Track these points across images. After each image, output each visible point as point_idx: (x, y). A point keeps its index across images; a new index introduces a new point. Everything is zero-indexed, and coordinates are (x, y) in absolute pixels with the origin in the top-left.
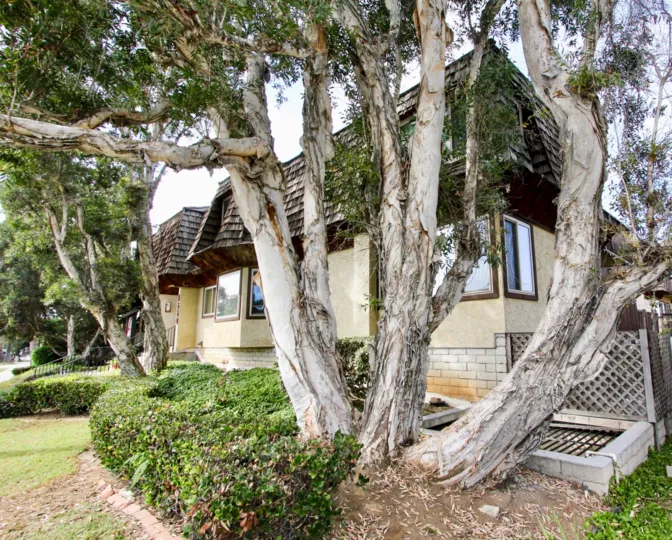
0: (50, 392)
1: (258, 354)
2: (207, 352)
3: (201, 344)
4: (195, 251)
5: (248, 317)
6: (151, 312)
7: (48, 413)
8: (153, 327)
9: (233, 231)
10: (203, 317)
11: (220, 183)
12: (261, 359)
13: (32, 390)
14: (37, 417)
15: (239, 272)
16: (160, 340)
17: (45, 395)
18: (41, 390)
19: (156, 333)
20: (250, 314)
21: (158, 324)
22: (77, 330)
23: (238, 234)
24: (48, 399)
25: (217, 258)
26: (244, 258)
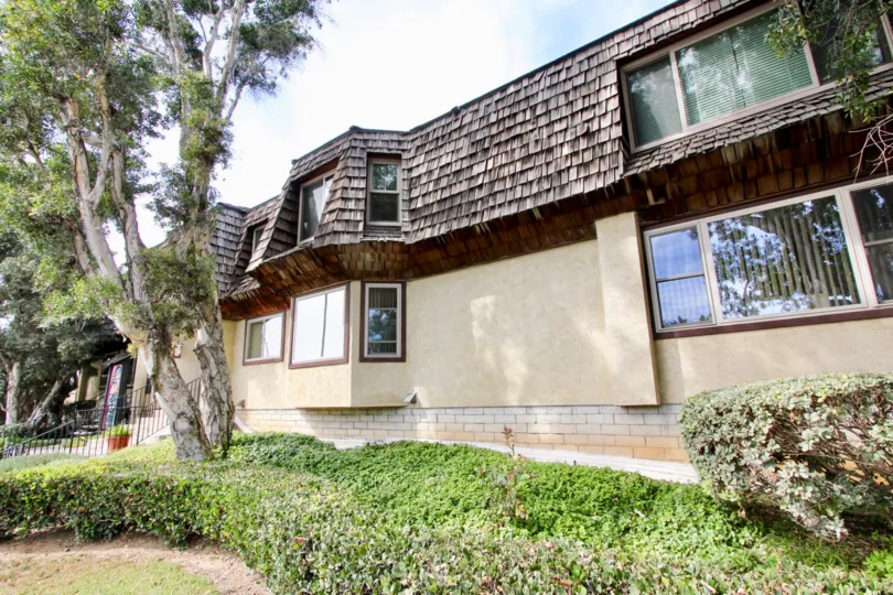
0: (54, 498)
1: (364, 418)
2: (252, 416)
3: (243, 404)
4: (265, 256)
5: (363, 359)
6: (211, 347)
7: (41, 536)
8: (214, 373)
9: (347, 221)
10: (245, 364)
11: (294, 162)
12: (371, 425)
13: (14, 493)
14: (21, 546)
15: (345, 287)
16: (224, 396)
17: (42, 502)
18: (35, 492)
19: (217, 384)
20: (366, 355)
21: (222, 368)
22: (23, 385)
23: (357, 227)
24: (48, 510)
25: (309, 266)
26: (360, 265)
